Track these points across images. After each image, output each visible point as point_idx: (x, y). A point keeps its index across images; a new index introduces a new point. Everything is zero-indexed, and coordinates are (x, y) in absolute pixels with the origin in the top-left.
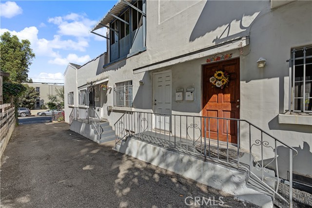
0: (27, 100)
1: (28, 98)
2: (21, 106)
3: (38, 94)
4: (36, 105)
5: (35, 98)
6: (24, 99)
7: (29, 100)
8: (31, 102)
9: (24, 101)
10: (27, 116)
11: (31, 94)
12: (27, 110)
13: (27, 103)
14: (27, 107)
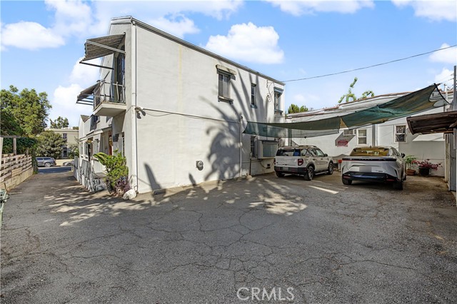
0: (52, 149)
1: (53, 146)
2: (46, 155)
3: (65, 142)
4: (63, 154)
5: (61, 146)
6: (49, 147)
7: (55, 149)
8: (56, 151)
9: (50, 150)
10: (51, 166)
11: (56, 142)
12: (51, 160)
13: (53, 152)
14: (52, 157)
